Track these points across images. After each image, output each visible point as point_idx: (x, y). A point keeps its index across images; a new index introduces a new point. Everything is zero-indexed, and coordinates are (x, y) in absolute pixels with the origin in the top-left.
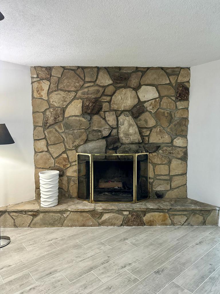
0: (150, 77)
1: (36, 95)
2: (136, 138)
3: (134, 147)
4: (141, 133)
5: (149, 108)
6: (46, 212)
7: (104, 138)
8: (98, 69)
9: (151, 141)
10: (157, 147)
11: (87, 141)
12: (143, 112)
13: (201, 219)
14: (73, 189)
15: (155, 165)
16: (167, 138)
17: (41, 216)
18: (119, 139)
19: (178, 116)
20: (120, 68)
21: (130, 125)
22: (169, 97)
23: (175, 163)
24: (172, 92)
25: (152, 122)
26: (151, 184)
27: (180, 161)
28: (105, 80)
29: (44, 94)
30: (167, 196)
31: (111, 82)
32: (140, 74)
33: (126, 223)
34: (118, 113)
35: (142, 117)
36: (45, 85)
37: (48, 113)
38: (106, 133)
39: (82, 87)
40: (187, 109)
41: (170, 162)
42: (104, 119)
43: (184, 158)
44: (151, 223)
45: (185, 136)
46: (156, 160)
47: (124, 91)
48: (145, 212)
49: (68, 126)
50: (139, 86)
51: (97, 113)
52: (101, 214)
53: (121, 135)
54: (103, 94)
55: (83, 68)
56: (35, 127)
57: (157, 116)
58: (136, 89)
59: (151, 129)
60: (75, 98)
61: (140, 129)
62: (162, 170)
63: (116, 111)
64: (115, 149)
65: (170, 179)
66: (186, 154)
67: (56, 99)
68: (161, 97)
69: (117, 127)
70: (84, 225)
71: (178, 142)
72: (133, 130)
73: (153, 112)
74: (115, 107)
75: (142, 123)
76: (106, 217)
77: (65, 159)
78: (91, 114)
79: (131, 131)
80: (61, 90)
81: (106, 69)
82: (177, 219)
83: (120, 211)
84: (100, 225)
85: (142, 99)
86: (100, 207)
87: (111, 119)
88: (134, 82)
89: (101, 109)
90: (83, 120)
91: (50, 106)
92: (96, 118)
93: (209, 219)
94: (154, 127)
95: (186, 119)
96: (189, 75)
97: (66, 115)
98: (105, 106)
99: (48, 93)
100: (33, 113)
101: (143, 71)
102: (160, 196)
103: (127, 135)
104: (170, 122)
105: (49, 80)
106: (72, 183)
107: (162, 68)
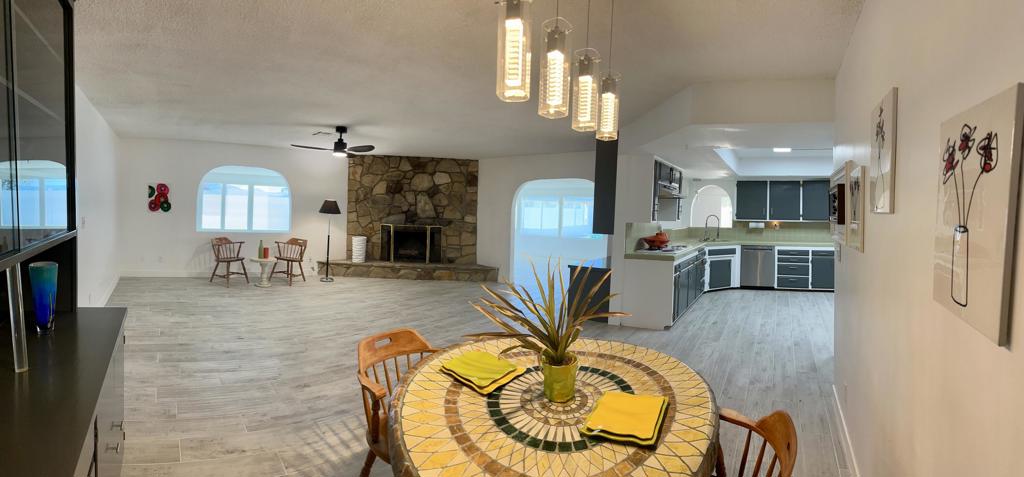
0: (443, 166)
1: (351, 177)
2: (432, 214)
3: (429, 221)
4: (435, 210)
5: (443, 190)
6: (356, 265)
7: (403, 212)
8: (401, 157)
9: (445, 216)
10: (450, 222)
11: (389, 215)
12: (438, 193)
13: (482, 276)
14: (377, 252)
15: (447, 236)
16: (458, 216)
17: (353, 269)
18: (416, 214)
19: (468, 198)
20: (418, 158)
21: (426, 203)
22: (461, 182)
23: (465, 236)
24: (463, 179)
25: (445, 202)
26: (444, 251)
27: (469, 235)
28: (406, 167)
29: (358, 177)
30: (457, 261)
31: (410, 168)
32: (434, 163)
33: (419, 277)
34: (416, 193)
35: (437, 197)
36: (359, 170)
37: (360, 191)
38: (405, 208)
39: (387, 172)
40: (476, 193)
41: (460, 234)
42: (405, 197)
43: (474, 231)
44: (439, 278)
45: (474, 214)
46: (448, 233)
47: (421, 175)
48: (434, 270)
49: (374, 202)
50: (435, 172)
51: (399, 192)
52: (399, 270)
53: (419, 211)
54: (404, 177)
55: (389, 157)
56: (349, 202)
57: (449, 197)
58: (432, 174)
59: (444, 207)
60: (381, 180)
61: (435, 207)
62: (454, 240)
63: (414, 191)
64: (413, 222)
65: (460, 248)
66: (475, 228)
67: (367, 180)
68: (453, 182)
69: (416, 205)
70: (385, 277)
71: (469, 219)
72: (429, 207)
73: (447, 193)
74: (415, 188)
75: (436, 202)
76: (402, 272)
77: (371, 229)
78: (393, 193)
79: (427, 207)
80: (372, 173)
81: (408, 158)
82: (461, 276)
83: (414, 269)
84: (398, 278)
85: (437, 183)
86: (398, 265)
87: (410, 198)
88: (430, 169)
89: (402, 189)
90: (387, 197)
91: (362, 186)
92: (397, 195)
93: (489, 276)
94: (448, 205)
95: (476, 201)
96: (477, 166)
97: (374, 193)
98: (406, 187)
99: (361, 177)
100: (349, 190)
101: (438, 161)
102: (451, 261)
103: (424, 211)
104: (461, 202)
105: (362, 165)
106: (376, 248)
107: (454, 160)
